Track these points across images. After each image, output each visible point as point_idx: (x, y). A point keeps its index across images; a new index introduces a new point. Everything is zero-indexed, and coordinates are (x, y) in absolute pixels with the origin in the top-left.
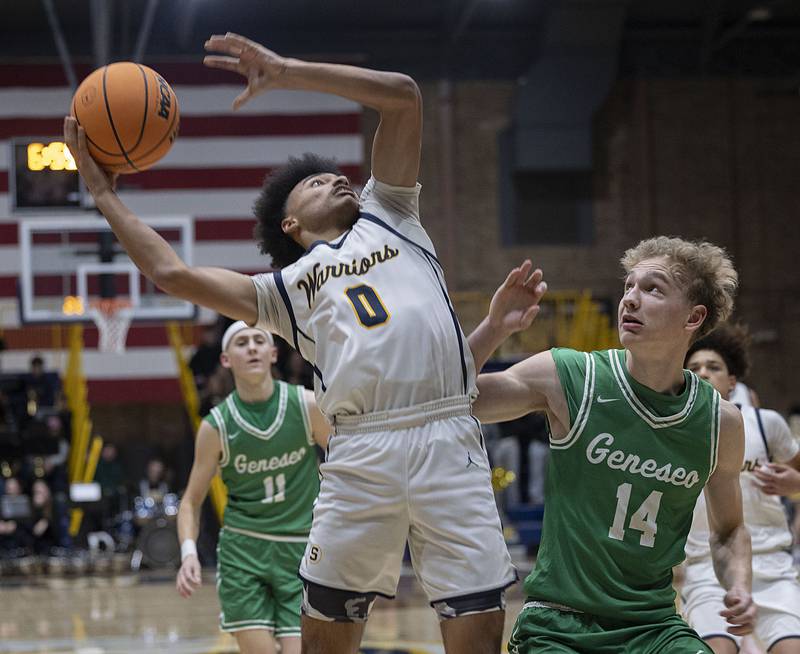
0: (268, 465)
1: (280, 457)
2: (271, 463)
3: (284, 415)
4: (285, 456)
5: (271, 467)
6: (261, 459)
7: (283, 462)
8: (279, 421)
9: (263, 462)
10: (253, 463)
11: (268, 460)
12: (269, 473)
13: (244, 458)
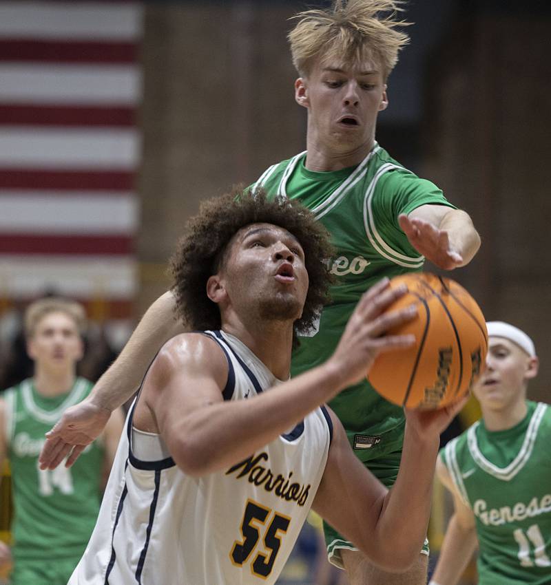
0: (512, 514)
1: (527, 504)
2: (516, 511)
3: (531, 447)
4: (534, 501)
5: (516, 517)
6: (503, 506)
7: (532, 509)
8: (524, 454)
9: (505, 510)
10: (493, 512)
11: (512, 507)
12: (517, 524)
13: (484, 506)
